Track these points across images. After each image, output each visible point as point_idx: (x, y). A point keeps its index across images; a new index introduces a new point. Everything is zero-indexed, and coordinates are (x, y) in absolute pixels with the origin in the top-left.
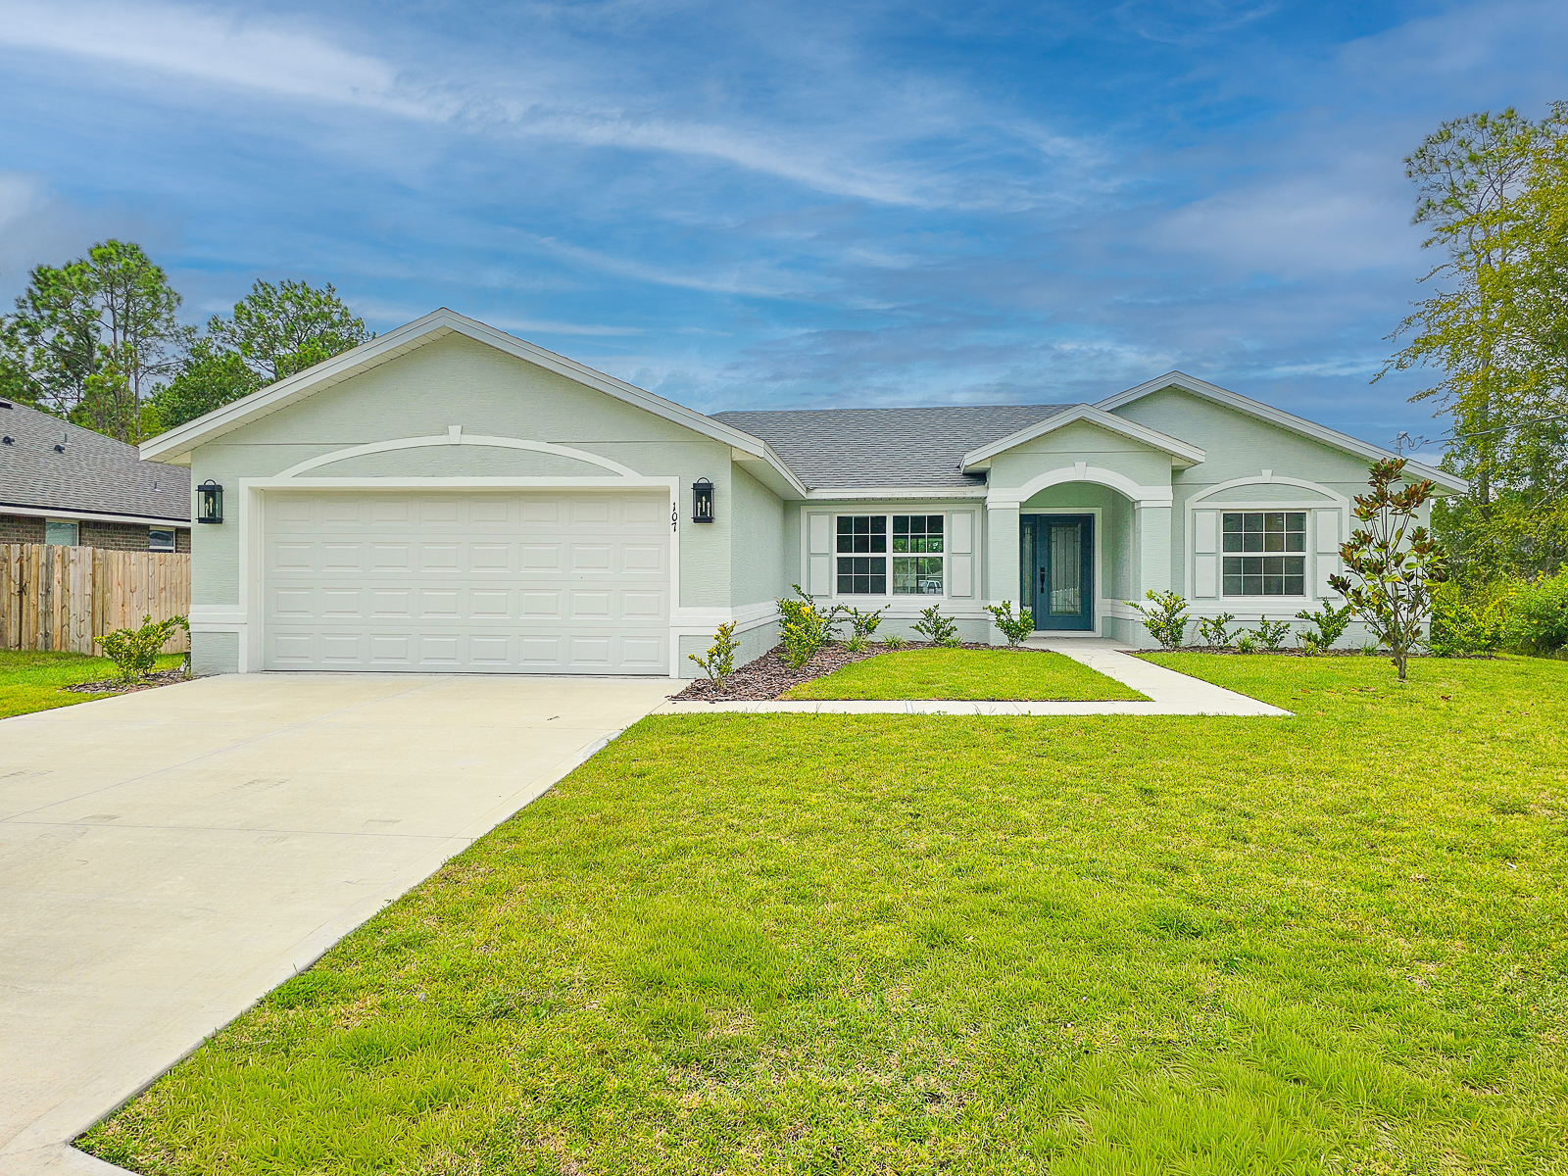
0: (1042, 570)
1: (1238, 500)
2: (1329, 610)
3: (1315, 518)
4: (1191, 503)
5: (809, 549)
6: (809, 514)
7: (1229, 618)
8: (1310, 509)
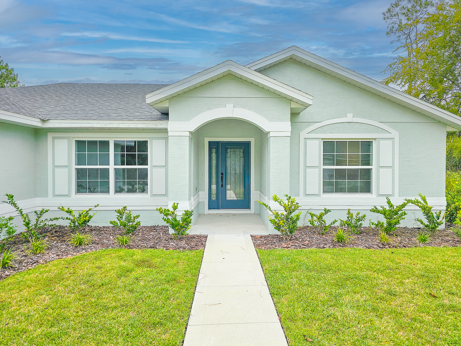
0: (222, 174)
1: (332, 133)
2: (391, 206)
3: (379, 145)
4: (303, 134)
5: (54, 162)
6: (54, 138)
7: (327, 211)
8: (375, 139)
